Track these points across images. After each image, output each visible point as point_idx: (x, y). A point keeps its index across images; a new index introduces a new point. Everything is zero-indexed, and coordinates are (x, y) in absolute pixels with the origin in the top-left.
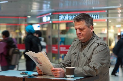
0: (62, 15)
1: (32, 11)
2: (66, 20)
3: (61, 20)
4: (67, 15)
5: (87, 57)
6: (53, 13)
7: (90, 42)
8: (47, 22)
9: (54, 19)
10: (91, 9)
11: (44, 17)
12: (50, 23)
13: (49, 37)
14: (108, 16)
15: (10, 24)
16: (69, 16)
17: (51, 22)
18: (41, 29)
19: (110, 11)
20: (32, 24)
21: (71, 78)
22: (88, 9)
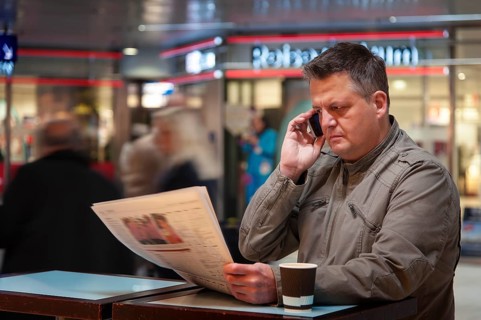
0: (268, 46)
1: (142, 28)
2: (282, 66)
3: (261, 66)
4: (287, 48)
5: (364, 219)
6: (229, 37)
7: (379, 158)
8: (204, 72)
9: (230, 61)
10: (384, 23)
11: (191, 52)
12: (216, 80)
13: (213, 137)
14: (452, 55)
15: (50, 78)
16: (292, 50)
17: (218, 74)
19: (461, 35)
20: (140, 82)
21: (303, 308)
22: (372, 23)
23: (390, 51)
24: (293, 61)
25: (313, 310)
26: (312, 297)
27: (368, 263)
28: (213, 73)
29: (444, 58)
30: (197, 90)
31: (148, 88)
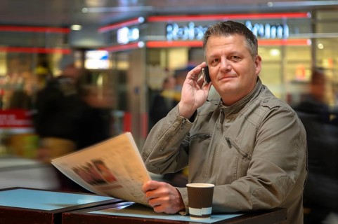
0: (178, 24)
1: (85, 10)
2: (188, 38)
3: (173, 39)
4: (192, 25)
5: (238, 149)
6: (149, 17)
8: (131, 43)
9: (150, 34)
10: (263, 7)
11: (121, 28)
12: (139, 49)
13: (137, 90)
14: (314, 30)
15: (17, 47)
16: (196, 27)
17: (141, 44)
18: (111, 65)
19: (320, 16)
20: (84, 50)
21: (204, 216)
22: (254, 7)
23: (268, 28)
24: (196, 35)
25: (211, 218)
26: (211, 208)
27: (247, 182)
28: (137, 43)
29: (307, 32)
30: (124, 56)
31: (90, 54)
